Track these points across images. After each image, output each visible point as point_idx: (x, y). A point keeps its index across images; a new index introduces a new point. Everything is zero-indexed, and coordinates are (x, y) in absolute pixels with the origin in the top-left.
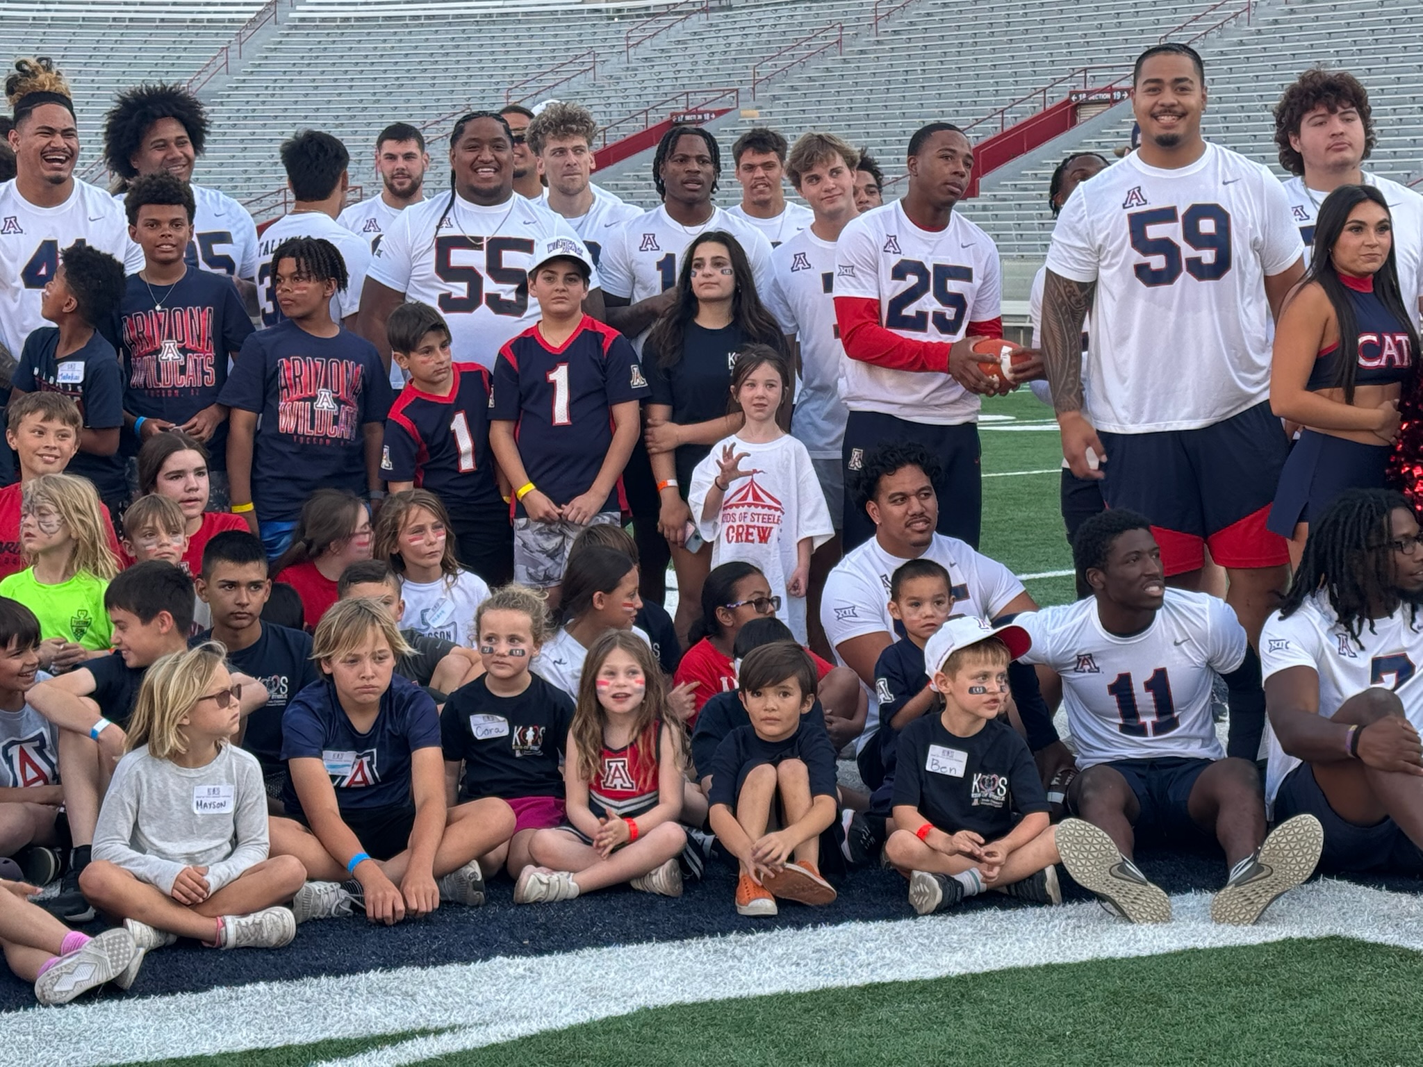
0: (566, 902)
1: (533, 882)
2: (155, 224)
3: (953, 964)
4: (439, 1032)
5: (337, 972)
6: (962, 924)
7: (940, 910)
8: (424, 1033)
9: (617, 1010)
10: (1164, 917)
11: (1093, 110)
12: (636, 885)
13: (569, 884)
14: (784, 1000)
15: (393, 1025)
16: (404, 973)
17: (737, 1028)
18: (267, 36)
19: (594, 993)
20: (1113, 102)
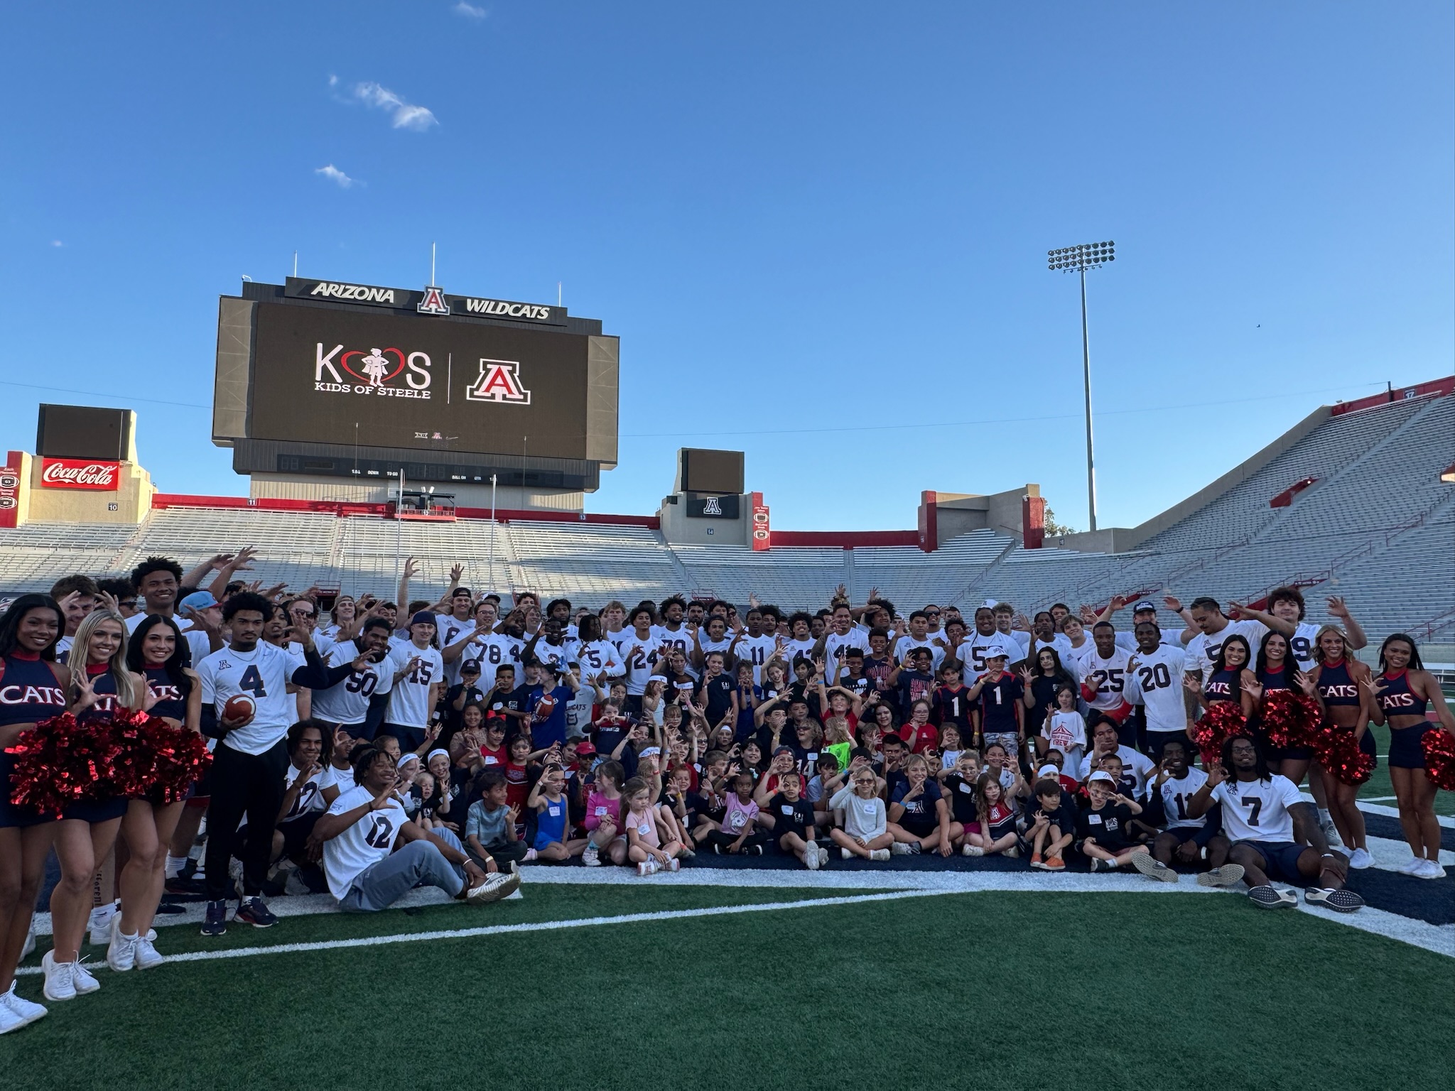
0: (979, 857)
1: (968, 849)
2: (876, 641)
3: (1093, 888)
4: (917, 890)
5: (897, 870)
6: (1104, 876)
7: (1097, 871)
8: (912, 889)
9: (975, 890)
10: (1175, 881)
11: (1305, 588)
12: (1003, 853)
13: (980, 851)
14: (1031, 893)
15: (905, 886)
16: (917, 872)
17: (1009, 900)
18: (996, 568)
19: (971, 884)
20: (1312, 585)
